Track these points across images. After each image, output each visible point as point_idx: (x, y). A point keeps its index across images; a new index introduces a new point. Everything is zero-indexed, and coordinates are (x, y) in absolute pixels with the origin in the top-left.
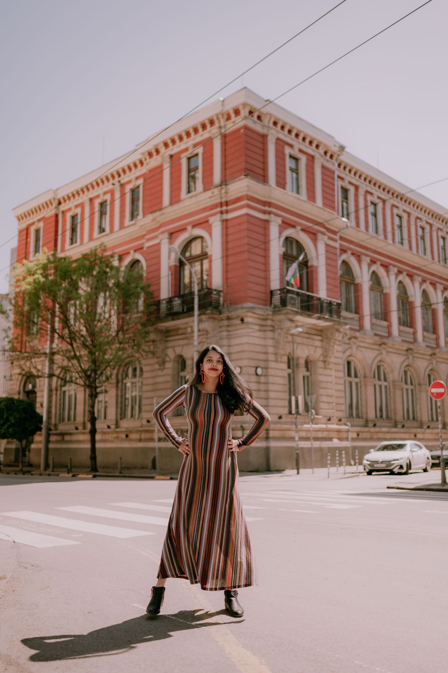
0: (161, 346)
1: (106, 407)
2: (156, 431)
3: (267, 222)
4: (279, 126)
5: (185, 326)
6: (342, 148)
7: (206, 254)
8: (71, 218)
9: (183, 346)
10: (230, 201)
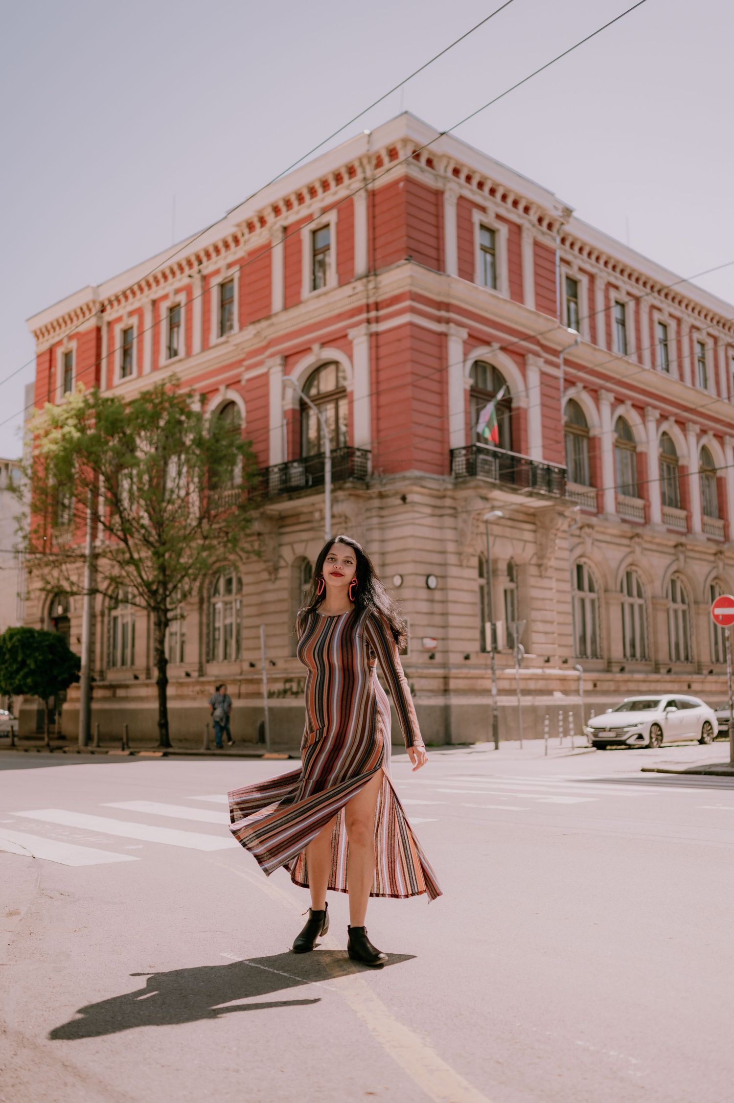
0: (271, 543)
2: (265, 681)
3: (444, 335)
4: (463, 176)
5: (310, 509)
6: (568, 212)
7: (344, 390)
8: (122, 334)
9: (307, 541)
10: (382, 302)
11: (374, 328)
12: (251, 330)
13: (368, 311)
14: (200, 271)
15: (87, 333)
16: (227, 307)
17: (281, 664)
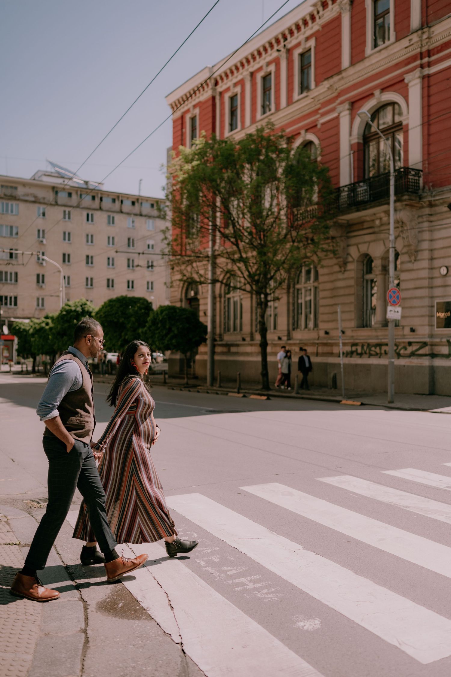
0: (342, 244)
1: (276, 315)
2: (341, 345)
5: (372, 218)
7: (400, 124)
8: (230, 99)
9: (369, 242)
10: (433, 49)
11: (427, 71)
12: (326, 84)
13: (421, 59)
14: (285, 46)
15: (206, 101)
16: (306, 71)
17: (349, 333)
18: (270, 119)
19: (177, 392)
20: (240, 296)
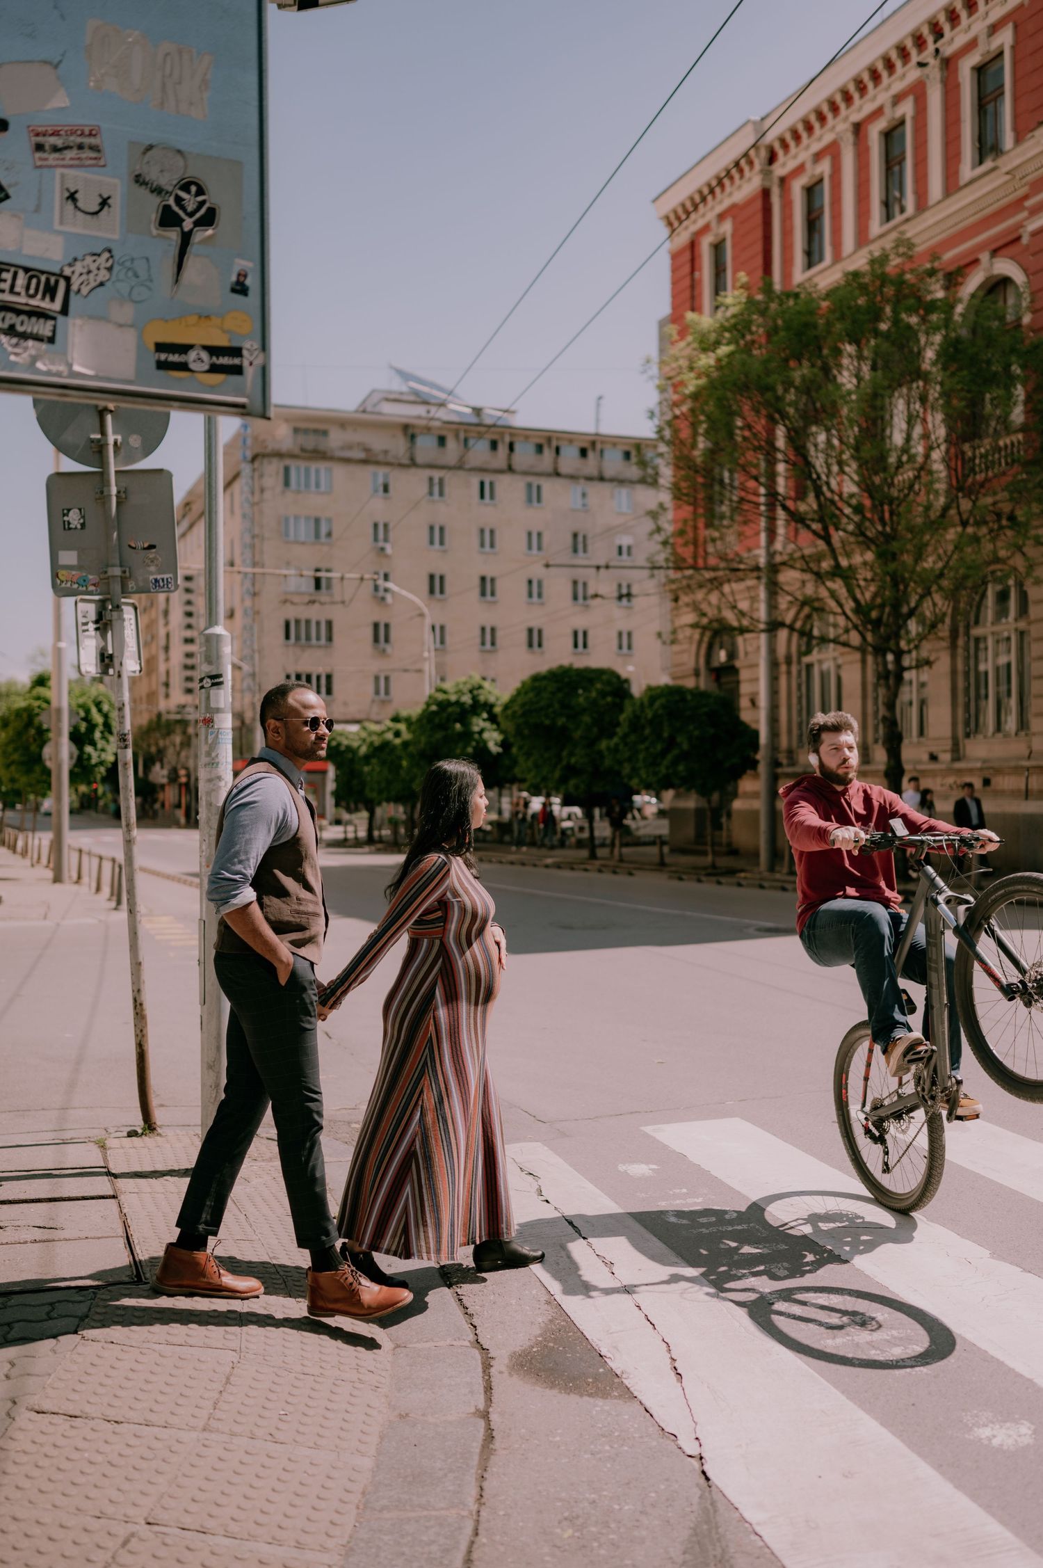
1: (923, 703)
8: (805, 193)
14: (937, 51)
15: (749, 202)
16: (990, 108)
18: (902, 233)
19: (690, 885)
20: (835, 659)
